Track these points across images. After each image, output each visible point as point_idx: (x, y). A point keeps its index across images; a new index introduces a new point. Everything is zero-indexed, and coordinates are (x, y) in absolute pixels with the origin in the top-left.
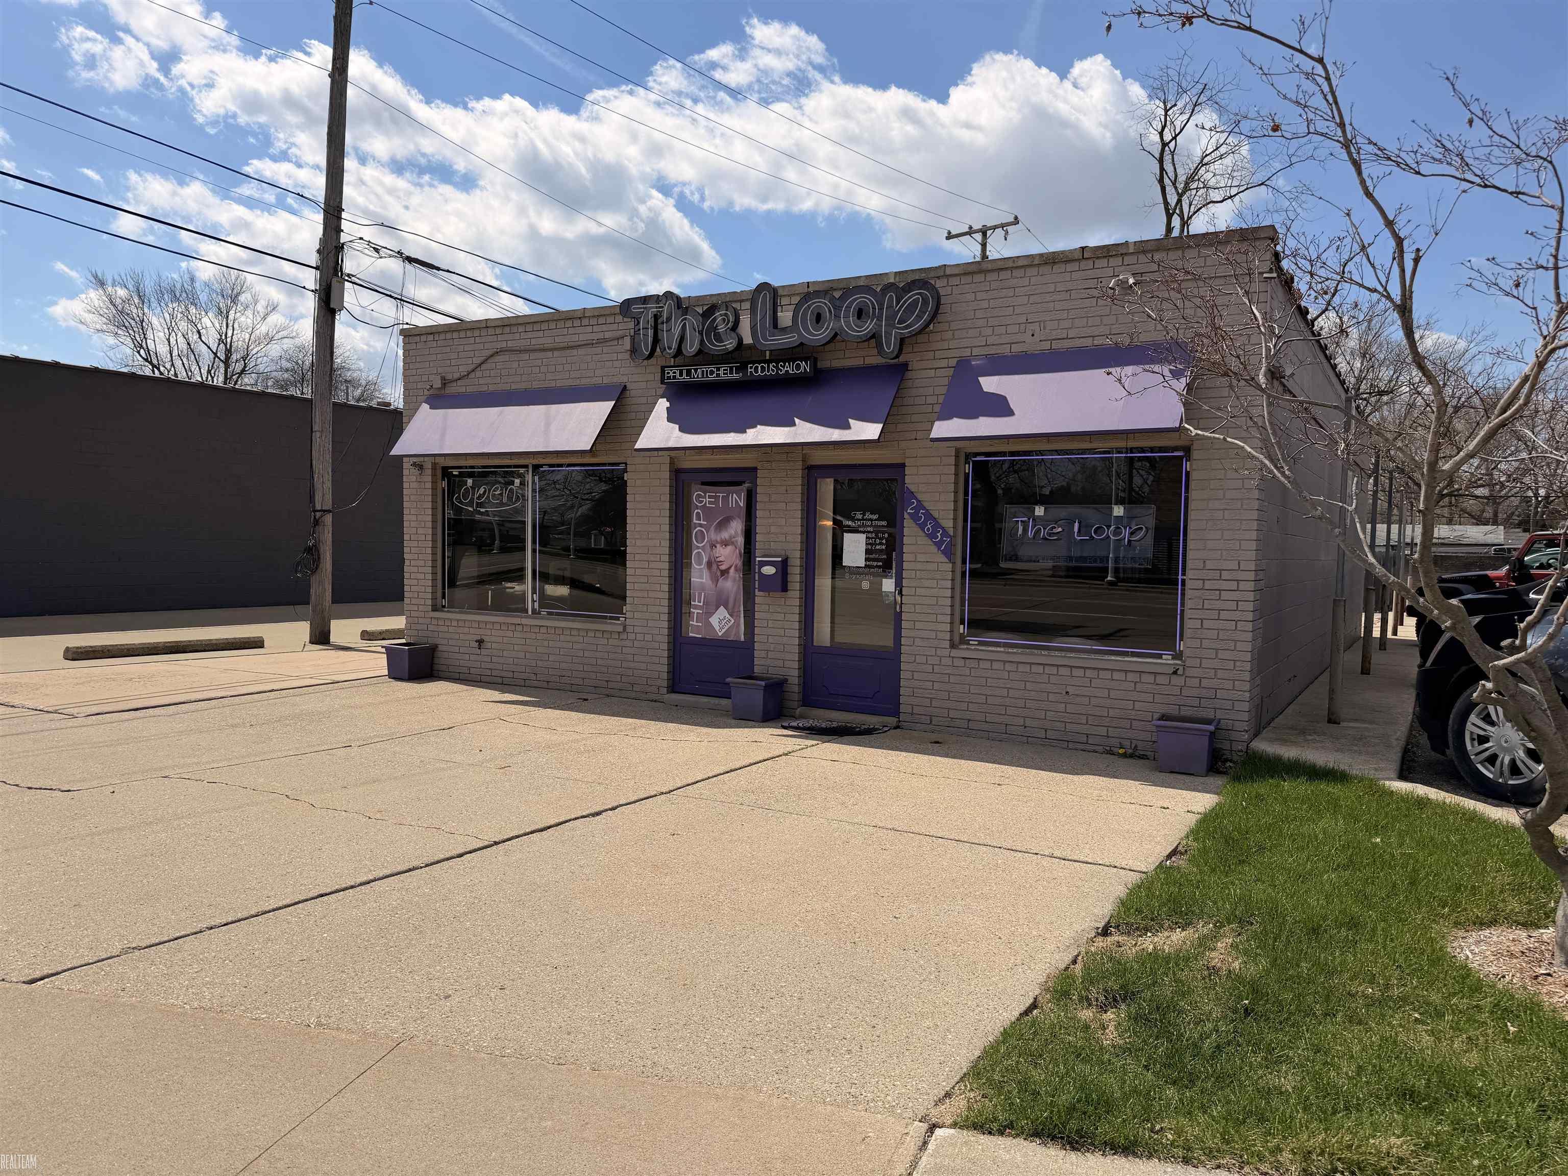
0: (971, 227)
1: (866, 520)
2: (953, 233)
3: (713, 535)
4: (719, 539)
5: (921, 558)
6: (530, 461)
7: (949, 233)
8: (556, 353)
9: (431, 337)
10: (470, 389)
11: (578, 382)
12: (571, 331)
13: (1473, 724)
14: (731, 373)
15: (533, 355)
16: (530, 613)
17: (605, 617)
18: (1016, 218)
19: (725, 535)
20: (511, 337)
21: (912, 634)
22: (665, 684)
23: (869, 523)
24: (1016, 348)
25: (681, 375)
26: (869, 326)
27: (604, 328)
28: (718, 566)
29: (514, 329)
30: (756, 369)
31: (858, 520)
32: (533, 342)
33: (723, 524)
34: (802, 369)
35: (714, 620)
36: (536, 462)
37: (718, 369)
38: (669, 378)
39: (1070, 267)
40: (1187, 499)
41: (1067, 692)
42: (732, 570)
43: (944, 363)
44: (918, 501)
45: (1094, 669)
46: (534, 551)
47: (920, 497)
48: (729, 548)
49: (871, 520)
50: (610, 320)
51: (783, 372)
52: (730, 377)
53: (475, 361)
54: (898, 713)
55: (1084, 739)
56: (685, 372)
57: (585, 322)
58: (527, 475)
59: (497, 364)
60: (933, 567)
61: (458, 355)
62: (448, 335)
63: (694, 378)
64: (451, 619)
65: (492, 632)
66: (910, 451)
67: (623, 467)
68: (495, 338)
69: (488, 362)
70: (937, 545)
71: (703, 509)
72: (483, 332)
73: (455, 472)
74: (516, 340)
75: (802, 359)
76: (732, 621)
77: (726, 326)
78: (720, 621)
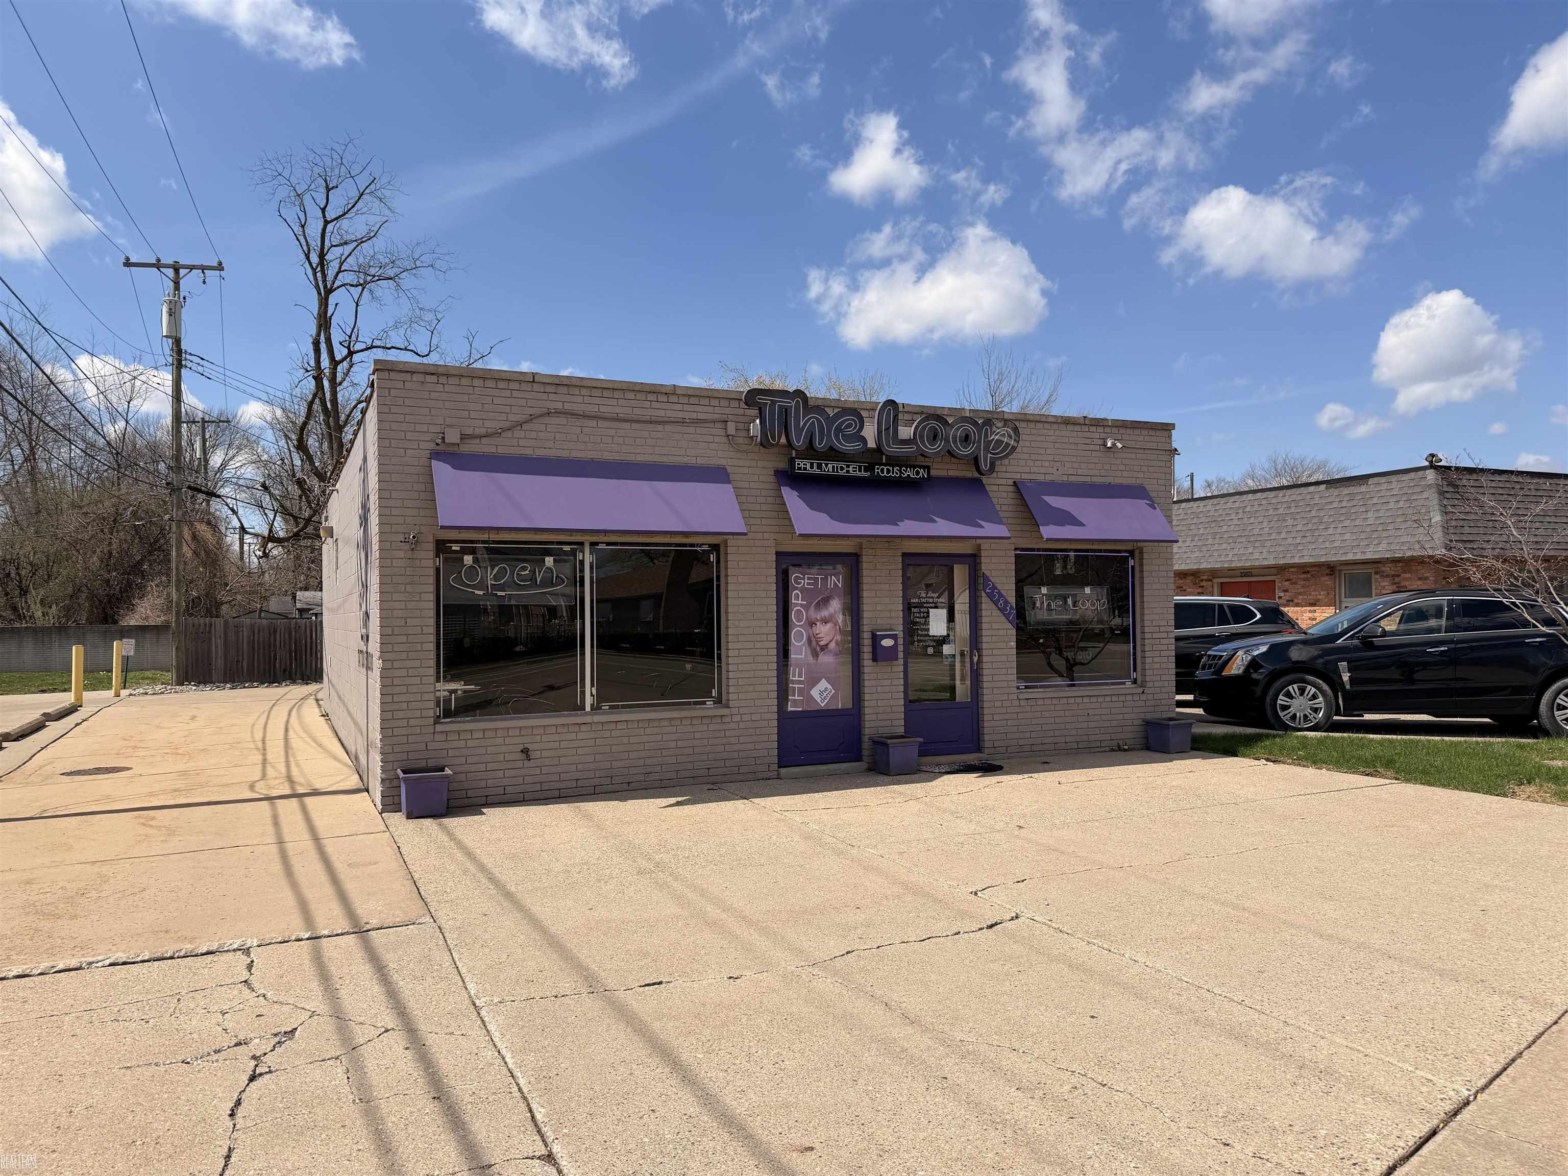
1: (929, 597)
2: (133, 260)
4: (818, 617)
5: (995, 626)
6: (588, 539)
7: (128, 259)
8: (634, 425)
10: (501, 450)
14: (860, 470)
15: (603, 424)
16: (588, 708)
18: (220, 263)
19: (825, 613)
20: (568, 398)
22: (776, 760)
24: (1048, 478)
25: (812, 467)
26: (970, 450)
29: (574, 391)
30: (882, 470)
31: (923, 598)
32: (602, 409)
33: (824, 603)
34: (921, 475)
35: (815, 693)
36: (594, 539)
37: (848, 466)
38: (799, 469)
39: (1077, 428)
41: (1088, 714)
42: (832, 645)
43: (1004, 482)
44: (993, 583)
47: (993, 580)
48: (829, 625)
49: (932, 598)
51: (906, 475)
52: (858, 474)
53: (512, 417)
54: (979, 749)
55: (1098, 744)
56: (815, 465)
57: (673, 399)
58: (581, 554)
59: (548, 426)
60: (1003, 632)
61: (483, 408)
62: (464, 381)
63: (825, 471)
64: (471, 731)
65: (545, 738)
66: (985, 545)
67: (705, 548)
68: (545, 396)
69: (534, 421)
70: (1007, 617)
71: (803, 590)
72: (524, 386)
73: (456, 547)
74: (577, 403)
75: (920, 467)
76: (833, 691)
77: (854, 430)
78: (821, 693)
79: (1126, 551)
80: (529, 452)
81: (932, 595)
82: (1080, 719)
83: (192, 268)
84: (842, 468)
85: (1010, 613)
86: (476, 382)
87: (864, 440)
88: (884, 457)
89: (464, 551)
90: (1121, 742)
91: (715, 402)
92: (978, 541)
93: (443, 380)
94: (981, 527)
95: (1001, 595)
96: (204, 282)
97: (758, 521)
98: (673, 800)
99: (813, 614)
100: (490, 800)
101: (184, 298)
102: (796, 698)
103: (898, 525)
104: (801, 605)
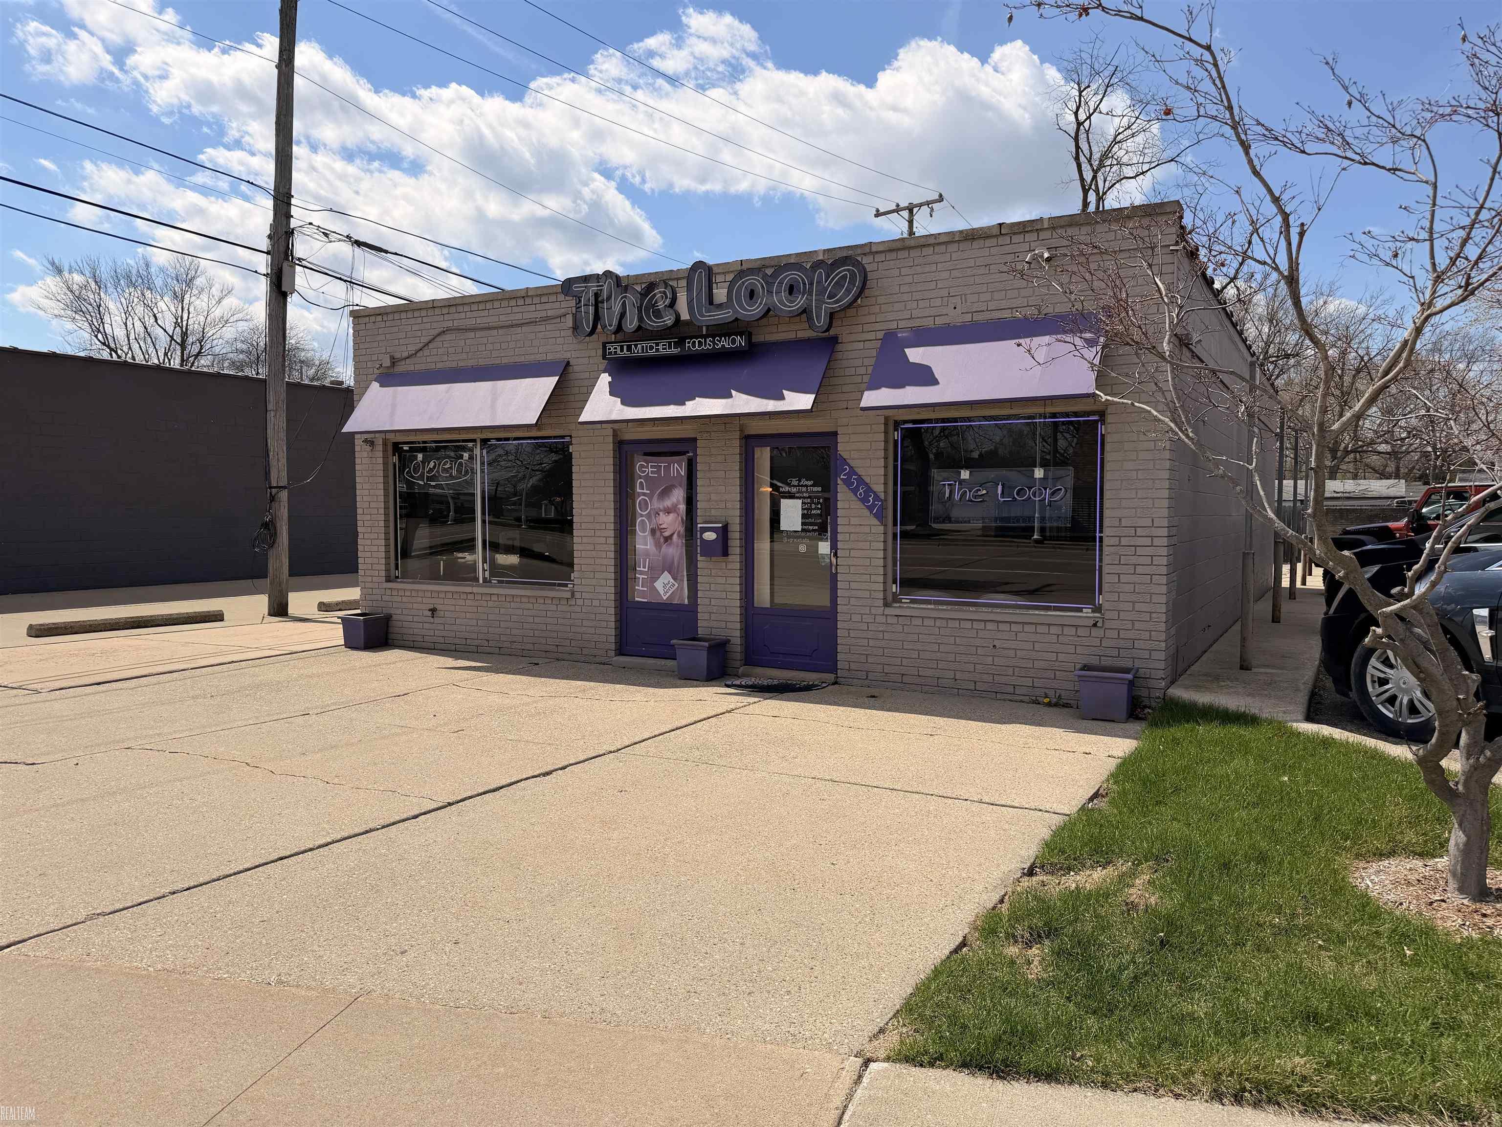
0: (898, 205)
1: (802, 486)
2: (882, 210)
3: (656, 504)
4: (661, 507)
6: (478, 436)
7: (878, 210)
8: (501, 331)
9: (379, 318)
10: (418, 367)
11: (522, 359)
12: (515, 309)
13: (1374, 667)
14: (670, 348)
15: (479, 334)
16: (481, 581)
17: (554, 584)
18: (941, 195)
19: (668, 503)
21: (847, 594)
22: (613, 647)
23: (804, 489)
24: (939, 321)
25: (622, 350)
26: (800, 302)
27: (547, 306)
28: (661, 533)
29: (460, 309)
30: (694, 344)
31: (794, 486)
33: (666, 492)
34: (737, 343)
35: (659, 585)
36: (484, 436)
37: (657, 344)
38: (610, 353)
39: (988, 242)
40: (1102, 460)
41: (994, 646)
42: (675, 536)
43: (872, 336)
44: (850, 467)
45: (1020, 623)
46: (484, 522)
47: (852, 463)
48: (671, 515)
49: (806, 486)
50: (553, 298)
51: (720, 346)
52: (668, 351)
53: (423, 340)
56: (625, 347)
57: (528, 301)
58: (476, 449)
59: (444, 343)
60: (867, 529)
61: (406, 335)
62: (396, 316)
63: (634, 353)
64: (405, 590)
65: (445, 602)
66: (841, 420)
68: (441, 318)
69: (435, 340)
70: (870, 509)
71: (647, 478)
72: (430, 312)
74: (462, 319)
75: (736, 334)
76: (676, 585)
77: (665, 302)
78: (665, 586)
80: (433, 365)
84: (651, 348)
85: (873, 506)
87: (676, 313)
89: (416, 450)
95: (867, 485)
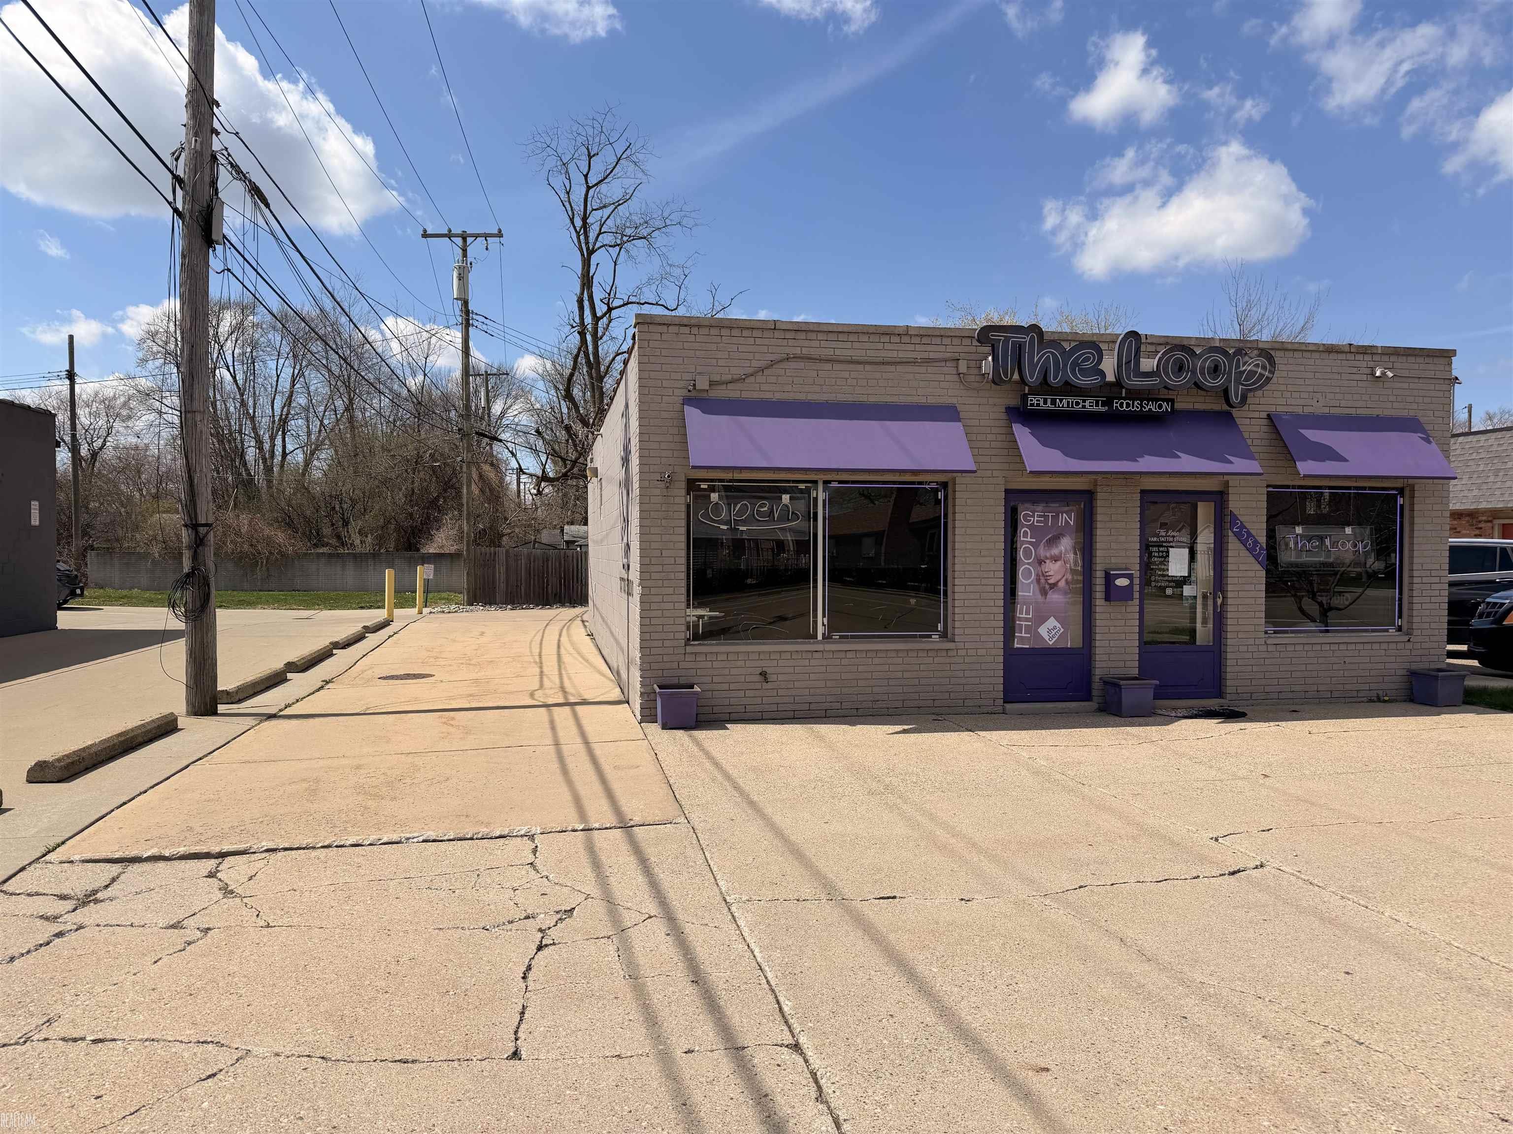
0: (450, 231)
1: (1169, 536)
2: (429, 232)
4: (1048, 555)
5: (1242, 567)
6: (821, 477)
7: (425, 231)
8: (868, 367)
9: (686, 330)
10: (746, 395)
11: (895, 399)
14: (1097, 405)
15: (837, 367)
16: (820, 637)
17: (915, 636)
18: (500, 231)
22: (1001, 695)
24: (1307, 410)
25: (1045, 402)
26: (1219, 382)
32: (838, 352)
33: (1054, 540)
34: (1164, 408)
35: (1043, 631)
36: (828, 478)
37: (1084, 401)
38: (1032, 405)
39: (1342, 357)
41: (1344, 662)
42: (1062, 583)
43: (1256, 415)
44: (1241, 522)
45: (1361, 643)
46: (823, 571)
47: (1242, 519)
48: (1059, 563)
51: (1147, 409)
52: (1095, 408)
53: (755, 364)
54: (1220, 694)
55: (1355, 694)
56: (1049, 401)
57: (906, 339)
58: (815, 492)
59: (787, 370)
60: (1252, 574)
61: (729, 355)
62: (714, 331)
63: (1059, 407)
64: (717, 653)
65: (781, 663)
66: (1233, 481)
67: (934, 486)
68: (785, 342)
69: (774, 366)
70: (1256, 557)
71: (1031, 527)
72: (767, 334)
73: (704, 486)
74: (814, 348)
75: (1163, 400)
76: (1062, 630)
77: (1091, 363)
78: (1049, 631)
79: (1393, 489)
80: (768, 396)
81: (1173, 534)
82: (1335, 667)
83: (476, 236)
84: (1077, 404)
85: (1260, 554)
86: (725, 332)
87: (1102, 374)
88: (1124, 391)
89: (712, 489)
90: (1381, 693)
91: (947, 341)
92: (1226, 478)
93: (695, 330)
94: (1231, 462)
95: (1249, 534)
96: (487, 249)
97: (987, 459)
98: (899, 728)
99: (1042, 552)
100: (733, 716)
101: (471, 264)
102: (1023, 635)
103: (1137, 461)
104: (1030, 543)
